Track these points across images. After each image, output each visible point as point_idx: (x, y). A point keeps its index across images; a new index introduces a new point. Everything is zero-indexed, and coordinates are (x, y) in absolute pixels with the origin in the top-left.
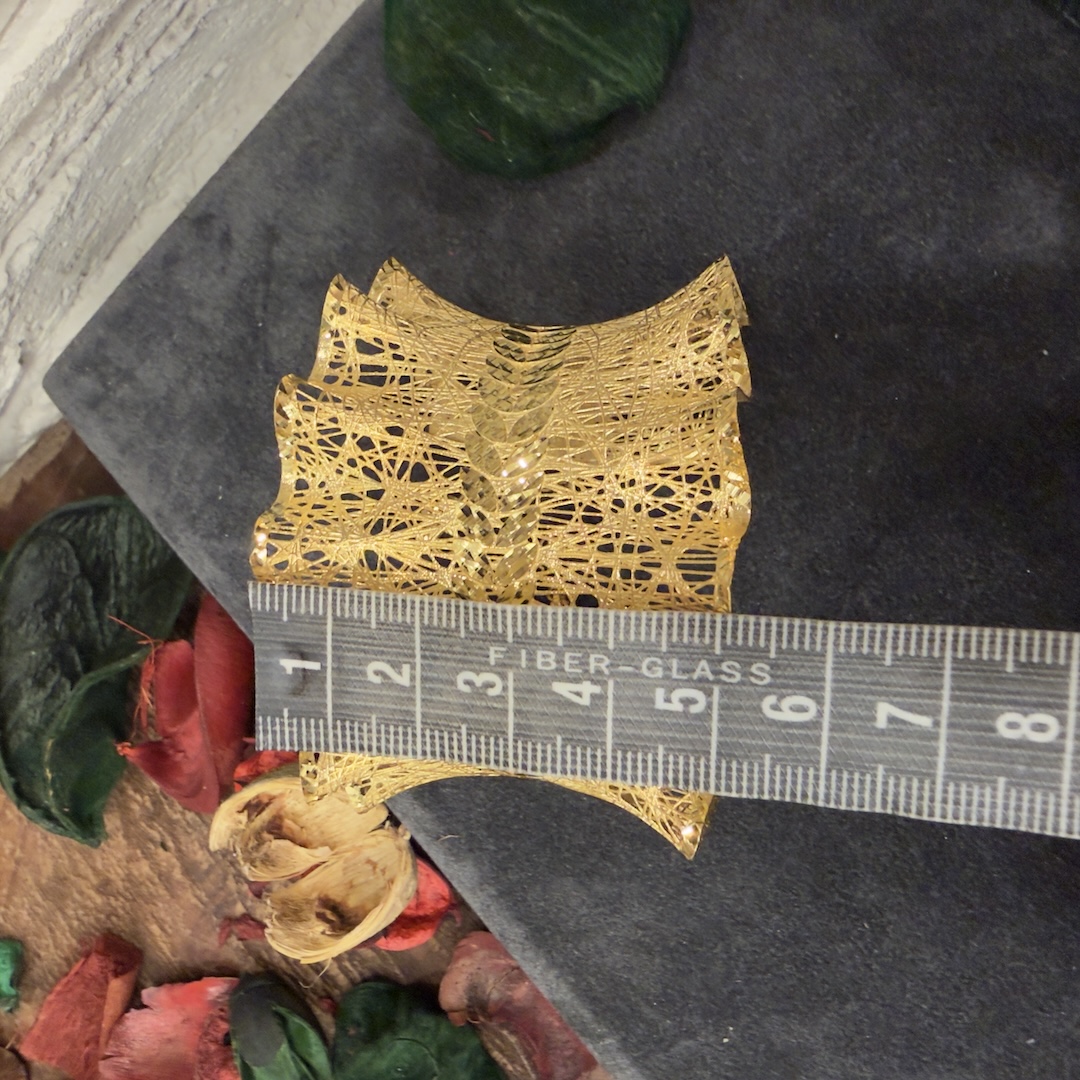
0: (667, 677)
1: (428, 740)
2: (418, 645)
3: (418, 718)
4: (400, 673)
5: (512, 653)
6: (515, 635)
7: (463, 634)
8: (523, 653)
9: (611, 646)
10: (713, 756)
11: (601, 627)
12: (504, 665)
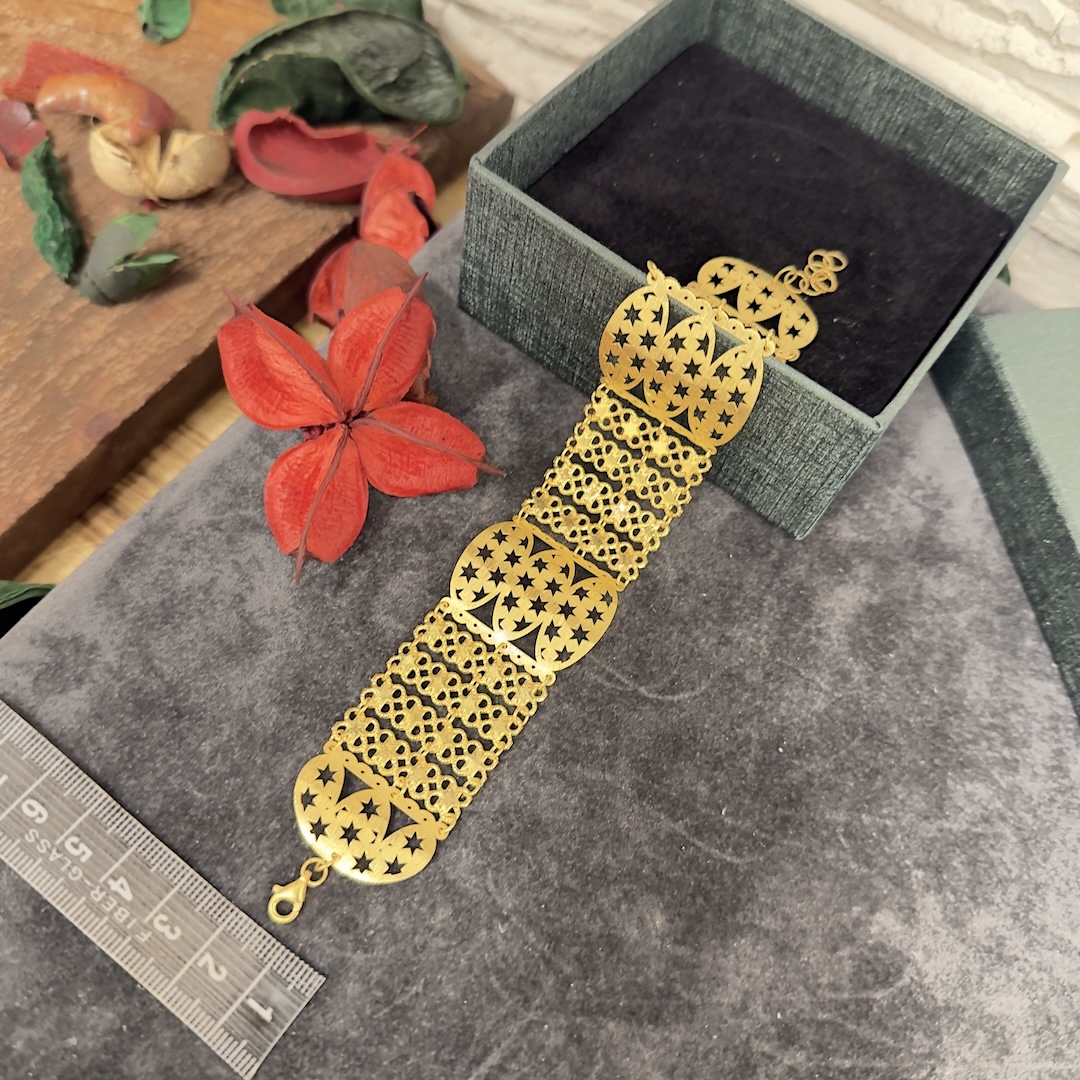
0: (73, 864)
1: (223, 916)
2: (183, 972)
3: (218, 931)
4: (206, 964)
5: (135, 931)
6: (124, 938)
7: (152, 960)
8: (129, 927)
9: (84, 899)
10: (89, 811)
11: (79, 912)
12: (145, 927)
